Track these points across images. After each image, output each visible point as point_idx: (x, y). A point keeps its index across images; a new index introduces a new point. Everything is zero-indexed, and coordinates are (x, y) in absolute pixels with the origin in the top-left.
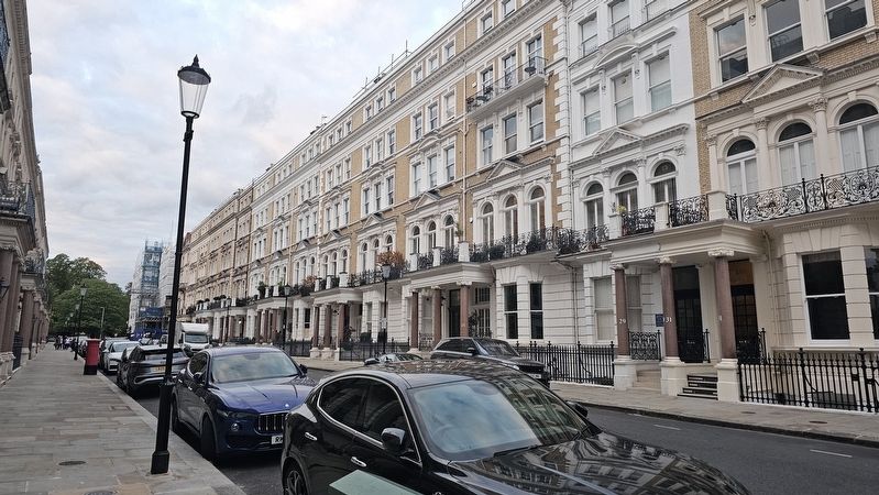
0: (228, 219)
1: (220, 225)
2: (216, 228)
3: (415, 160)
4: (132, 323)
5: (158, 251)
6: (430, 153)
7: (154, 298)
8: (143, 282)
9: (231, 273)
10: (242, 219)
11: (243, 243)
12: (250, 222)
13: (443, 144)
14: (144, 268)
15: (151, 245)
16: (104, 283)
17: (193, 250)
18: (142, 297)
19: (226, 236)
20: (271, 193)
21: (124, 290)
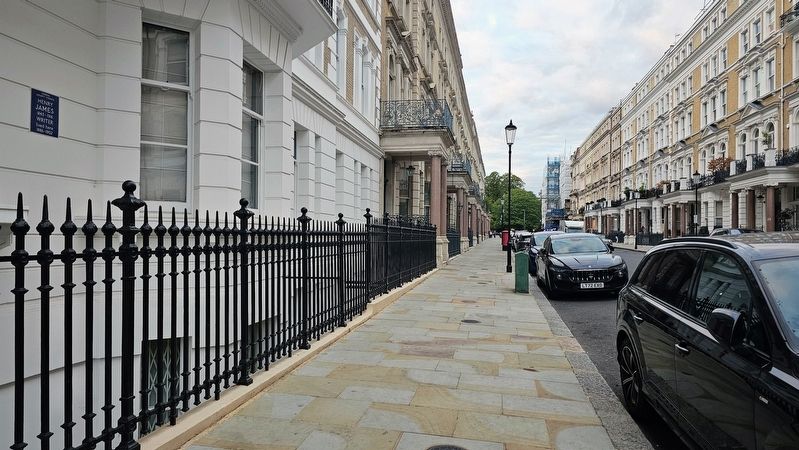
0: (604, 136)
1: (599, 141)
2: (596, 144)
3: (742, 74)
4: (543, 221)
5: (557, 165)
6: (754, 66)
7: (557, 202)
8: (548, 190)
9: (609, 179)
10: (614, 135)
11: (616, 155)
12: (620, 136)
13: (766, 57)
14: (548, 179)
15: (552, 161)
16: (523, 191)
17: (582, 162)
18: (549, 201)
19: (603, 150)
20: (634, 111)
21: (538, 196)
